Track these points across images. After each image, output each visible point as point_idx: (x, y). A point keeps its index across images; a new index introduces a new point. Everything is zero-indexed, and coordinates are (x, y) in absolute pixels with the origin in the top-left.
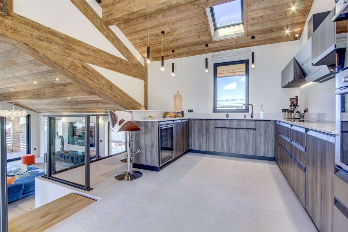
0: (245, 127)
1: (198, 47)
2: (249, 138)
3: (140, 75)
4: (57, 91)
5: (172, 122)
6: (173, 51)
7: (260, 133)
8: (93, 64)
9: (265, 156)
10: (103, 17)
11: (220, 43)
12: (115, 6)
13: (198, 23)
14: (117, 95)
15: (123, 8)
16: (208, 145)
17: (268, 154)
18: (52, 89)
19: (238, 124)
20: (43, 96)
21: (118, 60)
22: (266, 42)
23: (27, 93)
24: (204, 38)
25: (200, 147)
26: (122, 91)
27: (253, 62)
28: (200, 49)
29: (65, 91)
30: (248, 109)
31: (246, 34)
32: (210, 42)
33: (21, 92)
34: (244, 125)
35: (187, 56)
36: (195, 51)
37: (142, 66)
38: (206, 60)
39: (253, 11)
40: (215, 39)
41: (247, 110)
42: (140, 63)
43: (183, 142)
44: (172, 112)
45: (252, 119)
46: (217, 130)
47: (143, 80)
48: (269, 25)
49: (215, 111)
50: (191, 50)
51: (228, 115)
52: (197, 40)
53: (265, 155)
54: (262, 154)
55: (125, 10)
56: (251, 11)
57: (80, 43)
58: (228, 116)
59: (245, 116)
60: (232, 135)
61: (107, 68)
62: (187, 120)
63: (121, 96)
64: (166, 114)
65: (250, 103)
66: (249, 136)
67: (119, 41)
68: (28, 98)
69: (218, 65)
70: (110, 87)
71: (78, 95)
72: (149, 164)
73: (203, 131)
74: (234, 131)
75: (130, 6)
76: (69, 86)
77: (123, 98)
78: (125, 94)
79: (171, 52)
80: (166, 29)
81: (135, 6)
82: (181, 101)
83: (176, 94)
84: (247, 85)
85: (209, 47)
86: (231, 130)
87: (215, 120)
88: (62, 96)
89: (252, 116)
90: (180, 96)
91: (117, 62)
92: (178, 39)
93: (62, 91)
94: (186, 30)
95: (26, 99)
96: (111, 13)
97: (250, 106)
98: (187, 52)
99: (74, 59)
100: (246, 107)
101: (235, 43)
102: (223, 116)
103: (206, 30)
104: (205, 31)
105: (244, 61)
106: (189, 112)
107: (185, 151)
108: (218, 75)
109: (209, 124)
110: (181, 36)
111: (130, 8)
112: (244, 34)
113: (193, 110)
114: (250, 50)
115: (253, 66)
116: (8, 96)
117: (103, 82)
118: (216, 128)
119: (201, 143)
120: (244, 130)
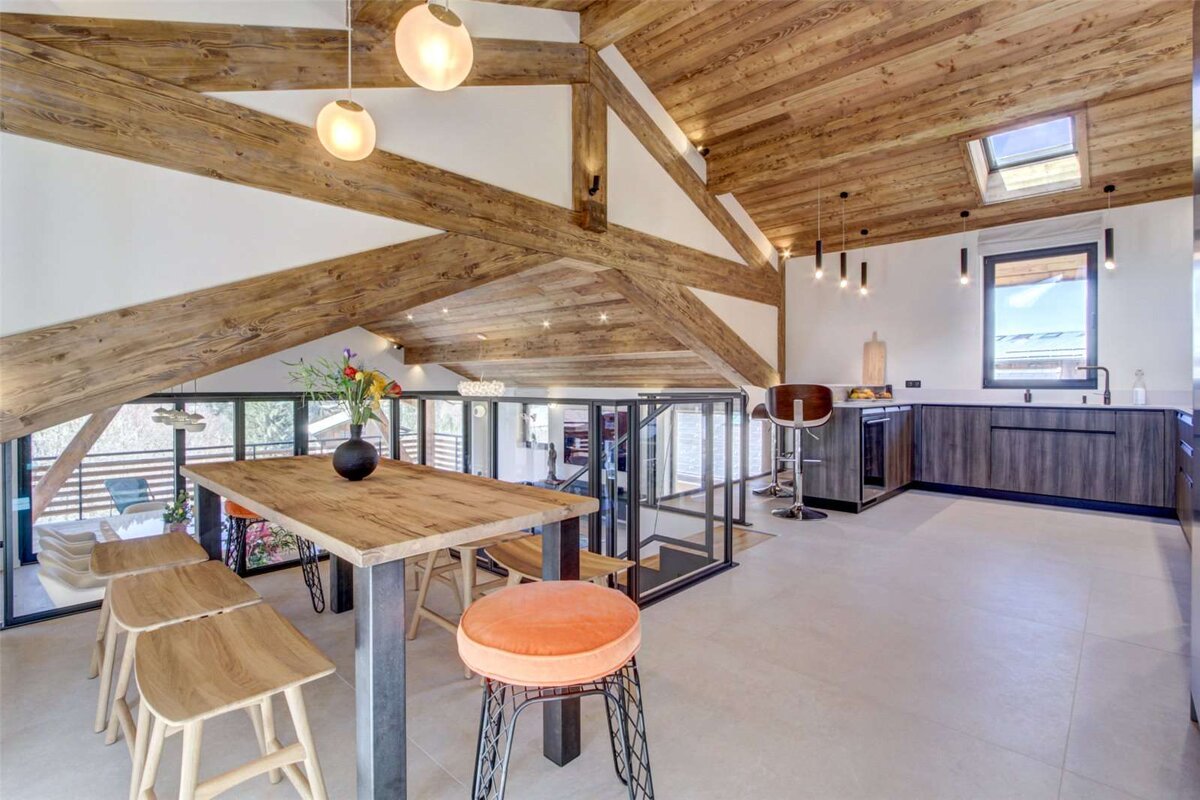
0: (1083, 428)
1: (940, 218)
2: (1094, 457)
3: (770, 295)
4: (591, 341)
5: (881, 410)
6: (864, 232)
7: (1130, 442)
8: (695, 286)
9: (1145, 504)
10: (708, 180)
11: (1004, 207)
12: (740, 156)
13: (944, 169)
14: (731, 349)
15: (758, 163)
16: (971, 472)
17: (1154, 499)
18: (577, 335)
19: (1060, 419)
20: (552, 351)
21: (733, 267)
22: (1154, 196)
23: (510, 344)
24: (960, 199)
25: (945, 475)
26: (738, 338)
27: (1109, 253)
28: (944, 222)
29: (613, 339)
30: (1096, 379)
31: (1088, 182)
32: (975, 207)
33: (496, 342)
34: (1079, 421)
35: (902, 239)
36: (928, 228)
37: (773, 269)
38: (964, 252)
39: (1105, 135)
40: (989, 197)
41: (1091, 383)
42: (771, 266)
43: (901, 460)
44: (868, 388)
45: (1107, 406)
46: (997, 432)
47: (776, 305)
48: (1160, 159)
49: (988, 383)
50: (917, 227)
51: (1030, 395)
52: (940, 203)
53: (1146, 500)
54: (1135, 497)
55: (766, 167)
56: (1098, 136)
57: (678, 249)
58: (1028, 398)
59: (1085, 399)
60: (1042, 447)
61: (714, 290)
62: (909, 408)
63: (737, 351)
64: (853, 392)
65: (1099, 365)
66: (1094, 451)
67: (734, 225)
68: (515, 355)
69: (997, 258)
70: (719, 332)
71: (644, 351)
72: (836, 497)
73: (954, 436)
74: (1049, 436)
75: (780, 157)
76: (621, 329)
77: (740, 353)
78: (744, 345)
79: (858, 235)
80: (853, 188)
81: (793, 156)
82: (884, 357)
83: (869, 338)
84: (1093, 313)
85: (970, 217)
86: (1040, 434)
87: (991, 407)
88: (602, 351)
89: (1107, 399)
90: (882, 345)
91: (731, 272)
92: (884, 206)
93: (603, 340)
94: (907, 186)
95: (508, 356)
96: (729, 171)
97: (1101, 373)
98: (905, 232)
99: (671, 282)
100: (1089, 374)
101: (1053, 205)
102: (1015, 398)
103: (964, 183)
104: (961, 186)
105: (1083, 248)
106: (907, 386)
107: (905, 483)
108: (997, 281)
109: (973, 419)
110: (893, 200)
111: (778, 161)
112: (1079, 184)
113: (920, 382)
114: (1099, 220)
115: (1109, 265)
116: (462, 351)
117: (709, 321)
118: (992, 428)
119: (951, 467)
120: (1078, 436)
